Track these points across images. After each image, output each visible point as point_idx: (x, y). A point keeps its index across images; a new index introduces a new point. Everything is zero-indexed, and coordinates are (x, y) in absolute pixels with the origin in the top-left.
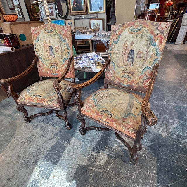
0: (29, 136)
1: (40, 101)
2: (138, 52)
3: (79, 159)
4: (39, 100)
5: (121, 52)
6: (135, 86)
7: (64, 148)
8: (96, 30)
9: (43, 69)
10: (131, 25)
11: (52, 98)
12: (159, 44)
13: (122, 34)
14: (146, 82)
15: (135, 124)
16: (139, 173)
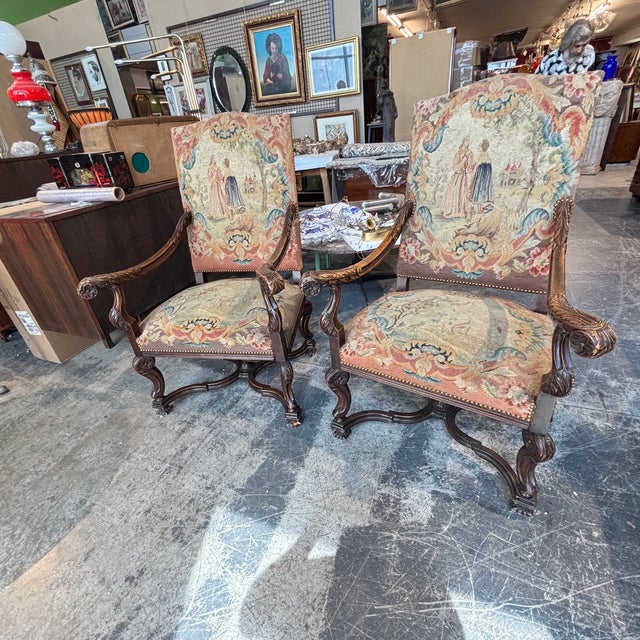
0: (174, 453)
1: (210, 335)
2: (507, 169)
3: (345, 511)
4: (207, 332)
5: (451, 173)
6: (500, 273)
7: (291, 481)
8: (338, 143)
9: (207, 247)
10: (478, 95)
11: (247, 326)
12: (571, 137)
13: (450, 123)
14: (535, 256)
15: (525, 376)
16: (545, 541)
